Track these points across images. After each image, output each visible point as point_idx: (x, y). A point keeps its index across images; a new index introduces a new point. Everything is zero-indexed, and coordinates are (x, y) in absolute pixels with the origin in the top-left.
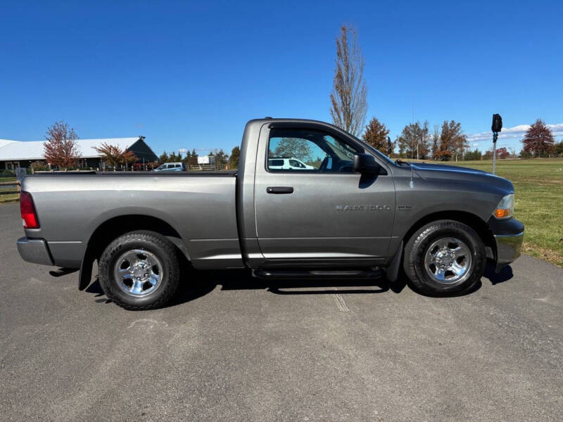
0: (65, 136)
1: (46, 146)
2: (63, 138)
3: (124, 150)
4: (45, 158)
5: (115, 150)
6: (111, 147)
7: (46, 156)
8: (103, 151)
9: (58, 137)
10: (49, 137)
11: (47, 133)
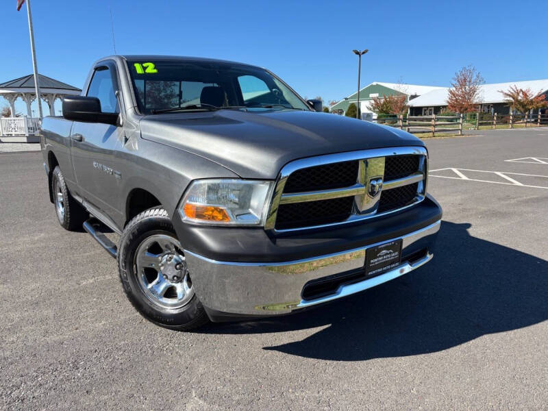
0: (470, 82)
1: (451, 92)
2: (468, 83)
3: (535, 94)
4: (447, 104)
5: (525, 94)
6: (521, 90)
7: (448, 102)
8: (510, 96)
9: (463, 83)
10: (454, 82)
11: (453, 79)
